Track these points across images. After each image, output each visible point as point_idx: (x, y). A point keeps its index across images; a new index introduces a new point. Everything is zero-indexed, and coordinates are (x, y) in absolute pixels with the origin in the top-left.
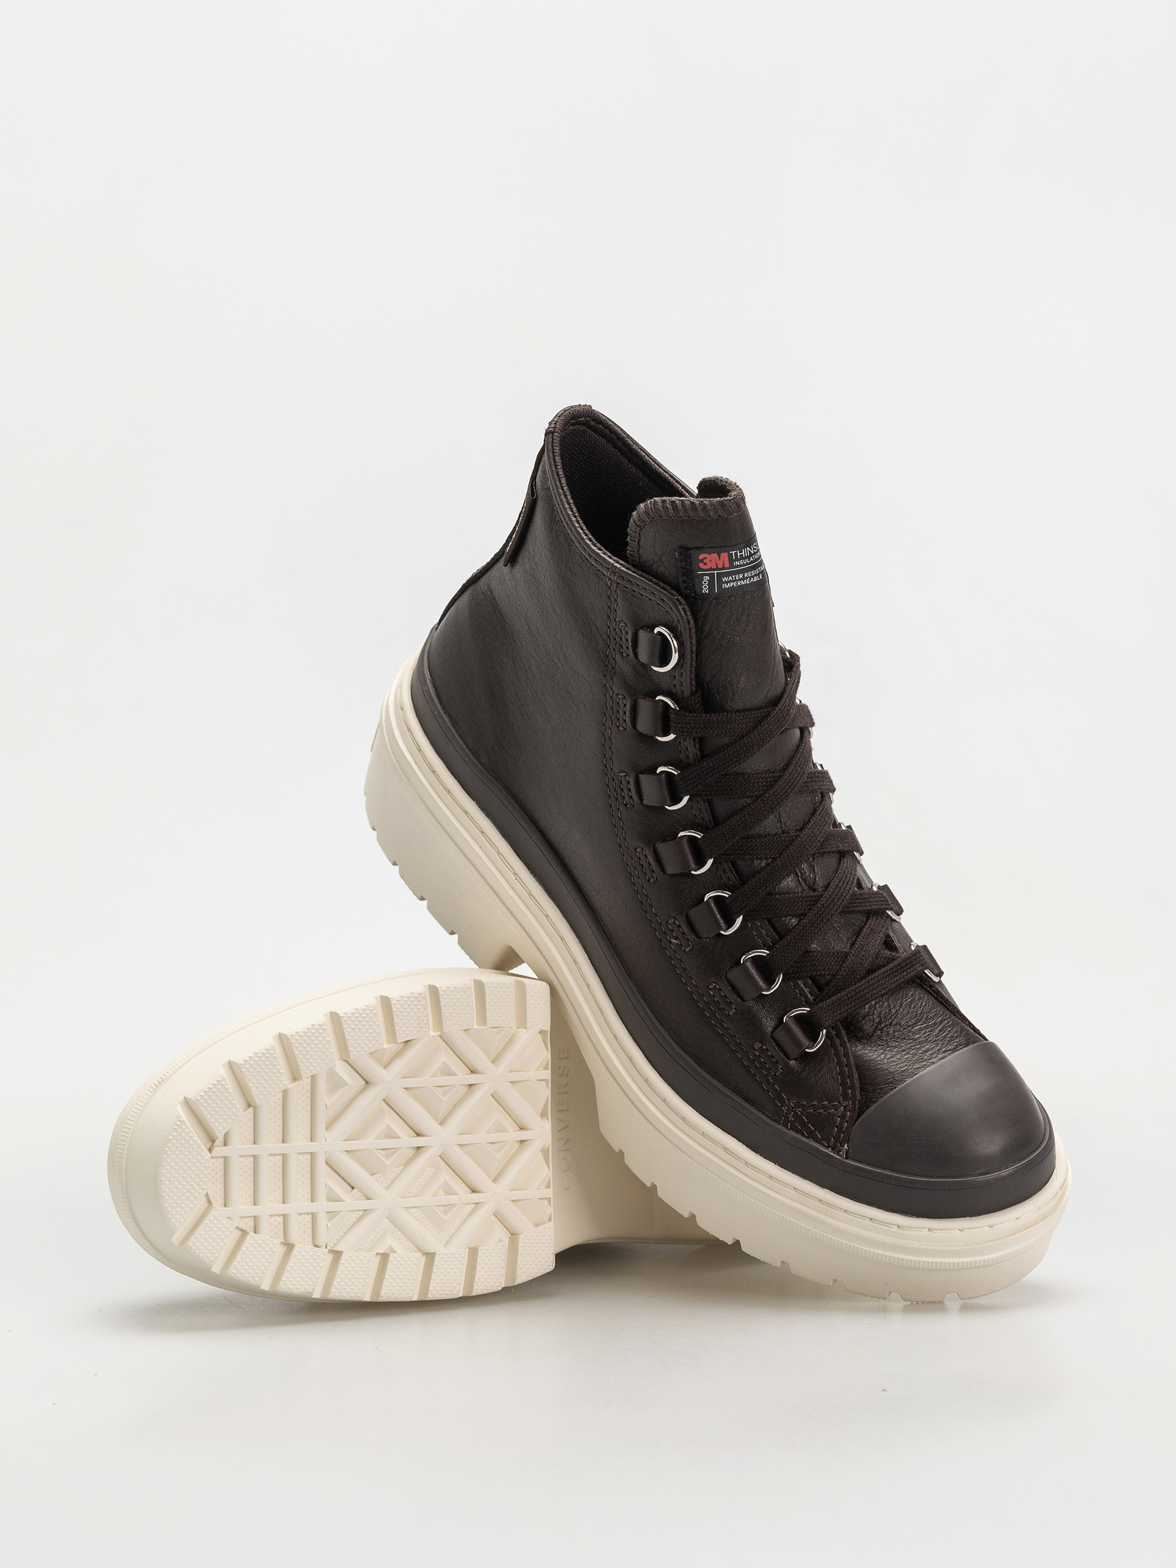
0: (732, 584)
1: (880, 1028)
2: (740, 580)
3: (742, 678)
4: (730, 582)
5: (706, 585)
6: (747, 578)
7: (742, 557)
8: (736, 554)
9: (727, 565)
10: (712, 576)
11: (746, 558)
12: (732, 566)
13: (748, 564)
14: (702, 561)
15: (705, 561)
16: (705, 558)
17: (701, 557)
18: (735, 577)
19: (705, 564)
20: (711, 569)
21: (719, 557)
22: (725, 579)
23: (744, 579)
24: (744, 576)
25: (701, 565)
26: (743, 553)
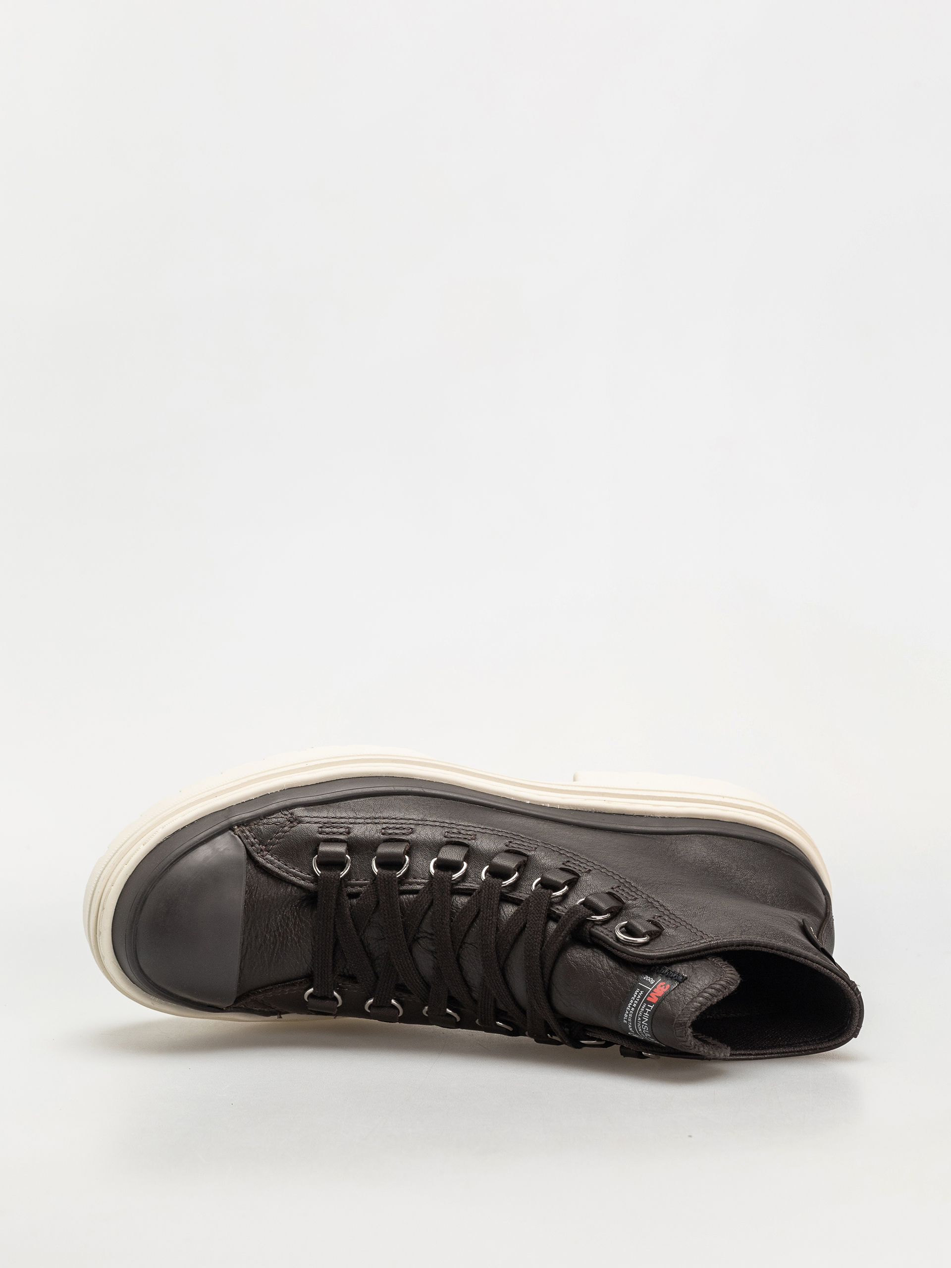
0: (635, 996)
2: (633, 1003)
5: (649, 979)
7: (645, 1011)
8: (650, 1008)
9: (649, 999)
10: (651, 986)
11: (643, 1014)
12: (646, 1001)
13: (639, 1013)
14: (665, 984)
15: (664, 987)
18: (637, 1001)
19: (662, 986)
21: (657, 997)
22: (641, 993)
23: (632, 1006)
25: (663, 983)
26: (646, 1014)
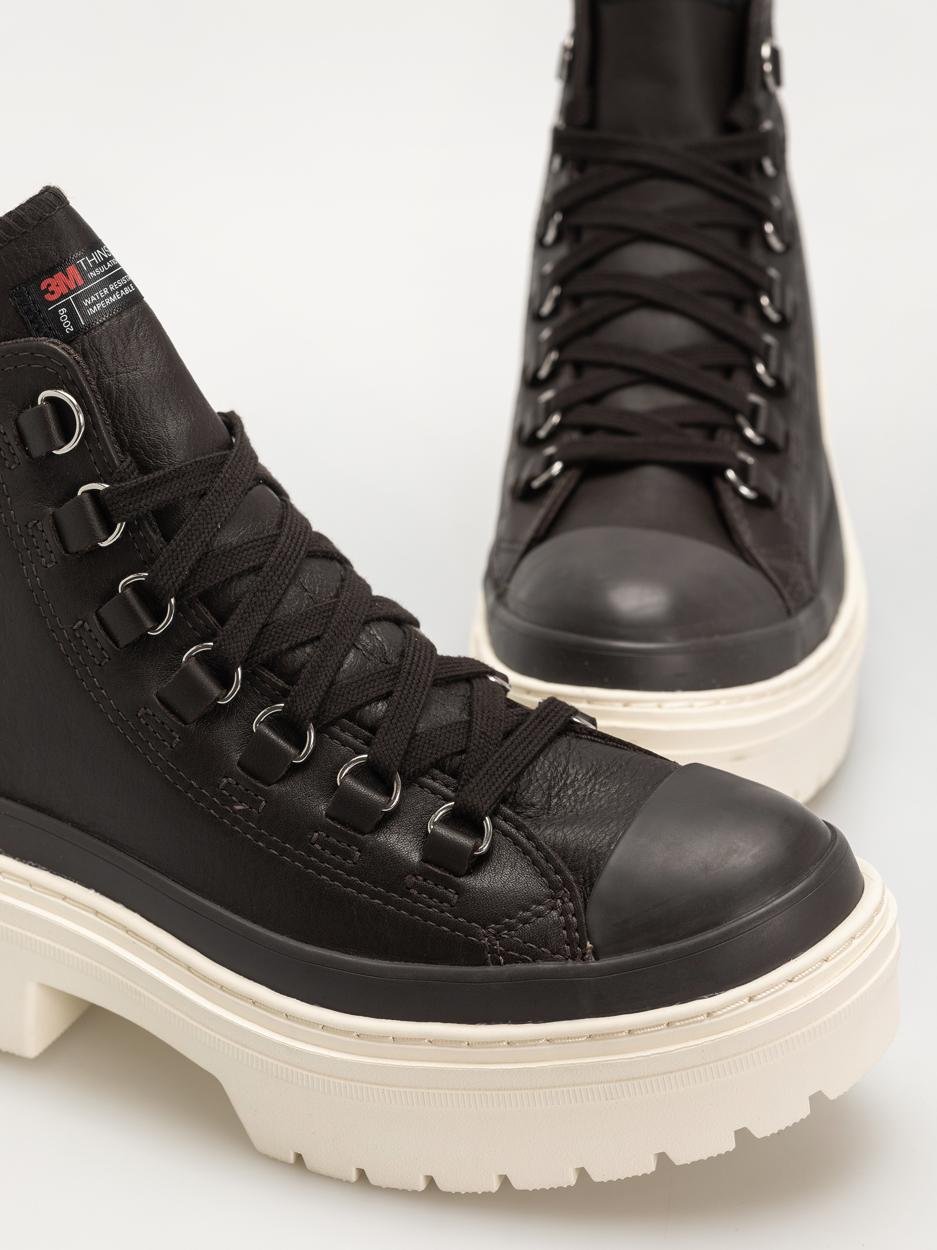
0: (98, 306)
1: (553, 793)
2: (107, 296)
3: (169, 422)
4: (95, 303)
5: (66, 321)
6: (114, 292)
7: (95, 266)
9: (80, 282)
10: (68, 305)
11: (100, 264)
12: (87, 281)
13: (106, 273)
14: (46, 291)
15: (50, 289)
16: (49, 285)
17: (43, 286)
18: (99, 295)
19: (53, 293)
20: (63, 296)
21: (66, 275)
22: (87, 302)
23: (111, 294)
24: (109, 290)
25: (49, 297)
26: (95, 258)
